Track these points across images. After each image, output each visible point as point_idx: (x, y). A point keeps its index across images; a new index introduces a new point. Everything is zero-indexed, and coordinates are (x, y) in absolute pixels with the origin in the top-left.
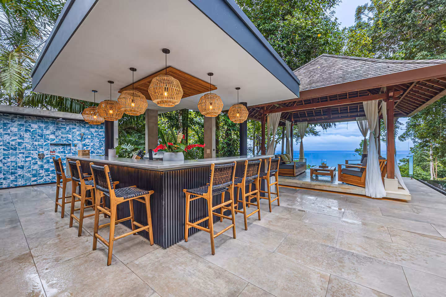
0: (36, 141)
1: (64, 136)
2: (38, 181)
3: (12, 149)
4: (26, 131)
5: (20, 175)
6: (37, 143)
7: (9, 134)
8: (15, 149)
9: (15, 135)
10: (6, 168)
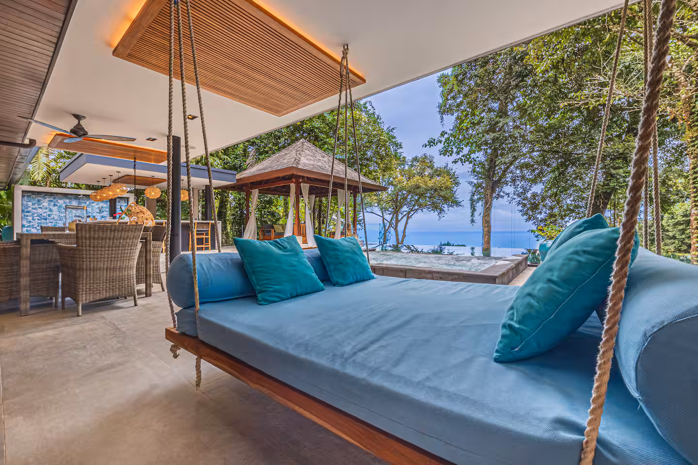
0: (62, 213)
3: (43, 219)
4: (55, 205)
7: (41, 208)
8: (46, 219)
9: (46, 208)
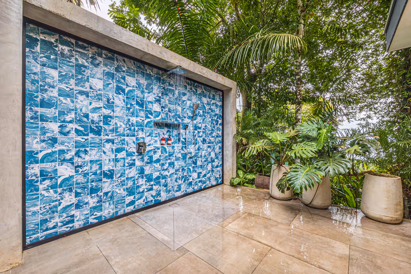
1: (172, 107)
2: (137, 203)
3: (92, 131)
4: (117, 90)
5: (106, 194)
6: (134, 120)
7: (87, 94)
8: (98, 132)
9: (99, 98)
10: (80, 179)
